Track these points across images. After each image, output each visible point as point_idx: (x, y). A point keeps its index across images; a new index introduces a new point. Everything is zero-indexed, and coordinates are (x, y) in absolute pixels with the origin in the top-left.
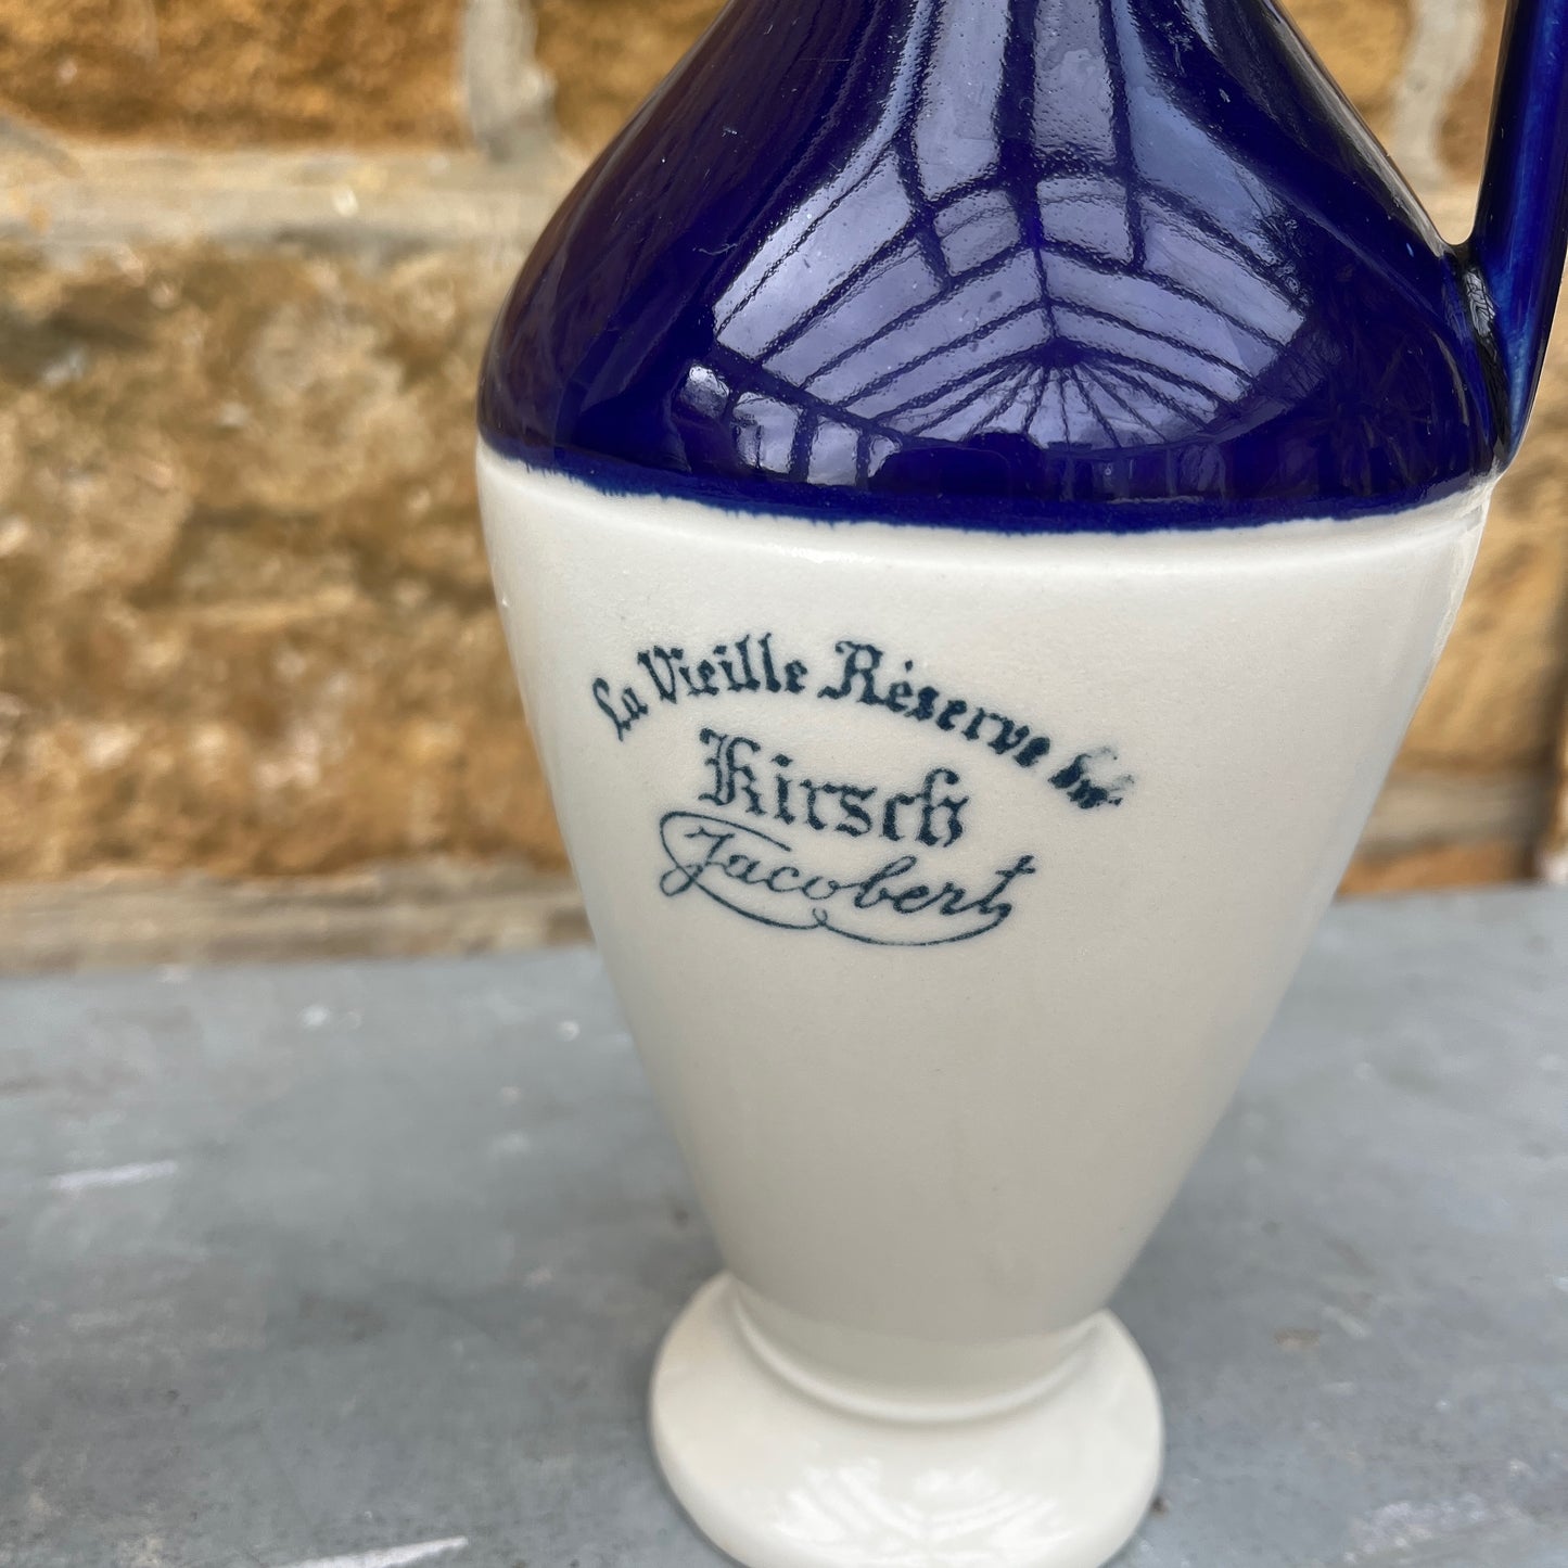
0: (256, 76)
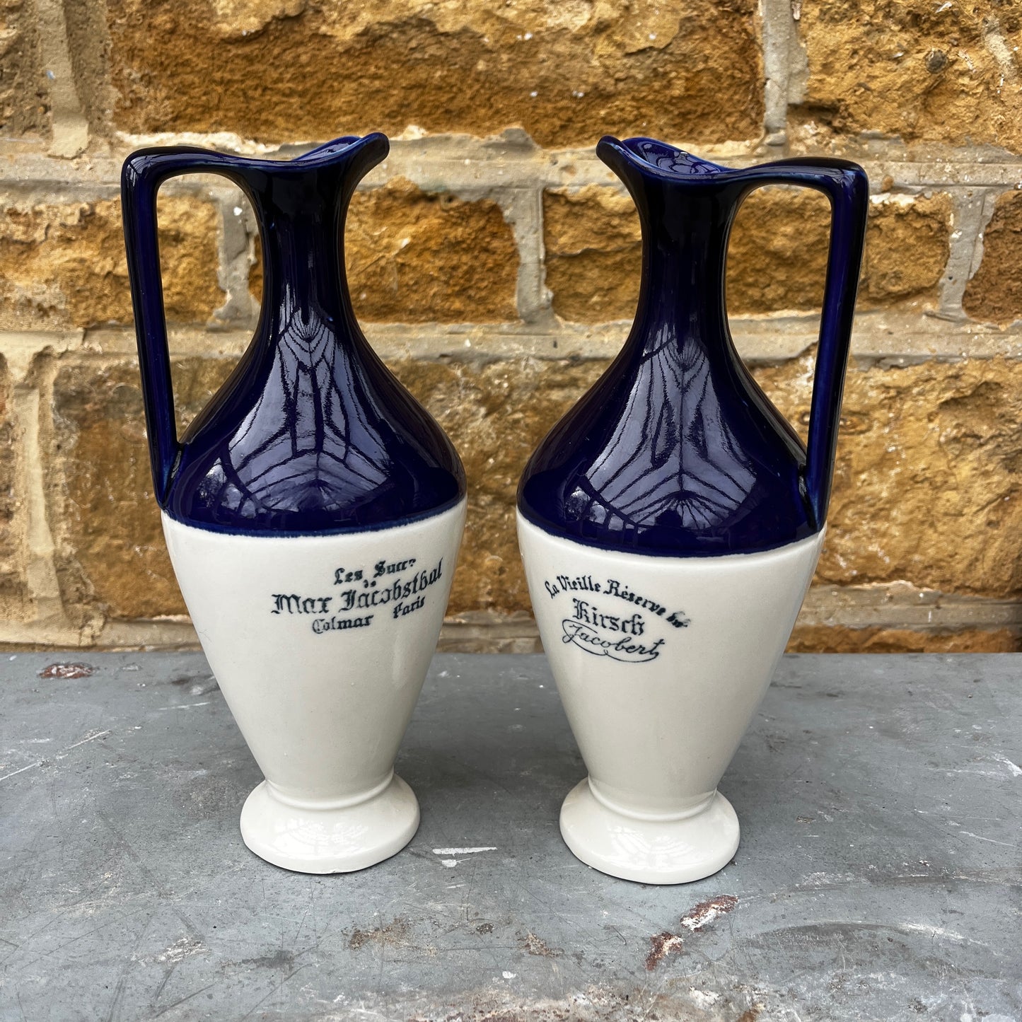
0: (435, 295)
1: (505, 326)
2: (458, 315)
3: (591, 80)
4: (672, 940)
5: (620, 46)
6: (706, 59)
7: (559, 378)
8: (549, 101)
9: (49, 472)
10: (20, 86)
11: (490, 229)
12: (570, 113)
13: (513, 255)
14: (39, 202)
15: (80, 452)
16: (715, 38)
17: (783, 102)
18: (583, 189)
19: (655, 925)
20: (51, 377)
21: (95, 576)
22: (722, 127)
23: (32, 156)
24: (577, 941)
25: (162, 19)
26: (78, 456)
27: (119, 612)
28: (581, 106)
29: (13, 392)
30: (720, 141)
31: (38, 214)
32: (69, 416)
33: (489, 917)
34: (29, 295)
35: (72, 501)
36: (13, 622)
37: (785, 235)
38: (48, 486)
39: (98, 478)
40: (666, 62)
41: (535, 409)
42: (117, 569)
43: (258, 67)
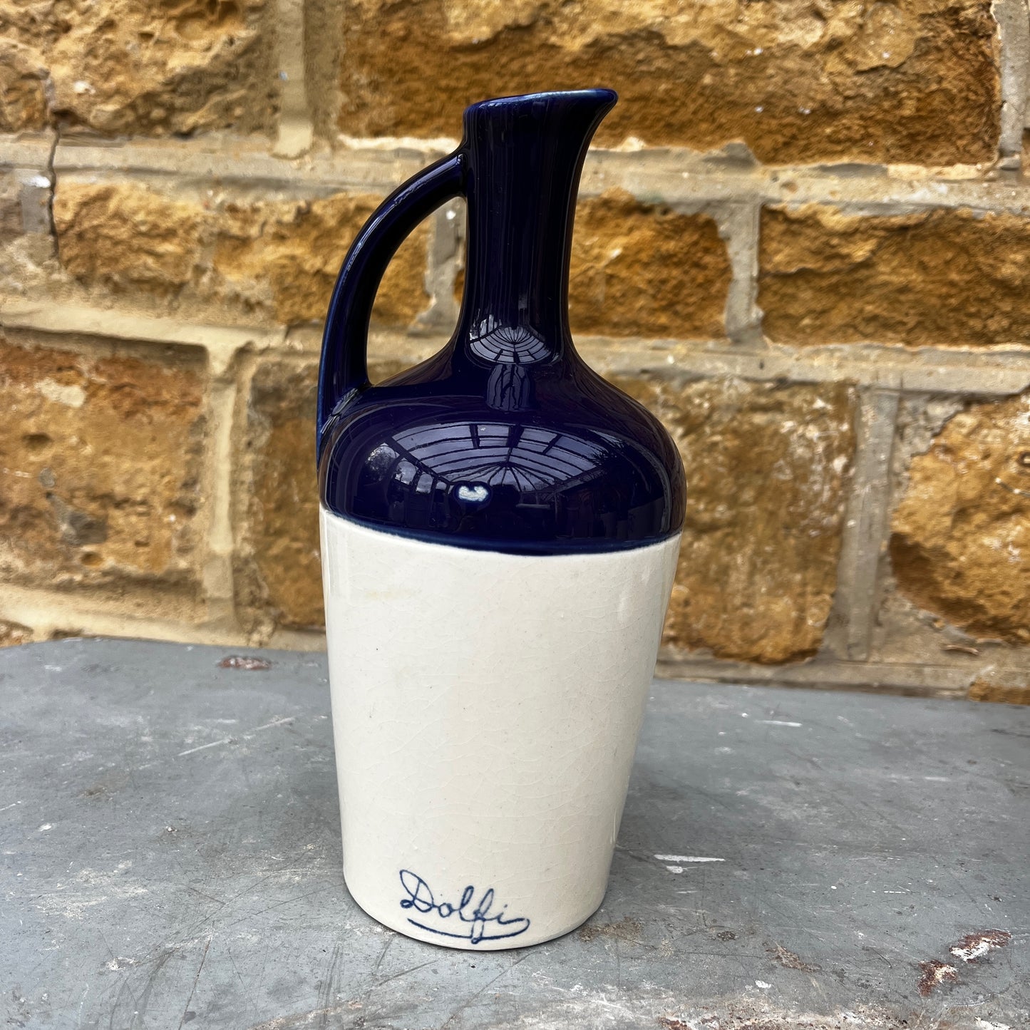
0: (641, 308)
1: (711, 344)
2: (662, 331)
3: (819, 97)
4: (944, 969)
5: (851, 64)
6: (940, 80)
7: (763, 400)
8: (774, 117)
9: (237, 469)
10: (252, 86)
11: (703, 244)
12: (794, 130)
13: (725, 271)
14: (258, 199)
15: (270, 450)
16: (950, 59)
17: (1020, 126)
18: (803, 207)
19: (921, 952)
20: (249, 372)
21: (271, 579)
22: (953, 149)
23: (257, 155)
24: (834, 959)
25: (396, 27)
26: (268, 454)
27: (290, 618)
28: (806, 124)
29: (211, 385)
30: (950, 163)
31: (255, 210)
32: (264, 413)
33: (729, 925)
34: (238, 289)
35: (256, 500)
36: (183, 621)
37: (1014, 263)
38: (235, 483)
39: (285, 477)
40: (898, 82)
41: (736, 433)
42: (293, 573)
43: (485, 76)
